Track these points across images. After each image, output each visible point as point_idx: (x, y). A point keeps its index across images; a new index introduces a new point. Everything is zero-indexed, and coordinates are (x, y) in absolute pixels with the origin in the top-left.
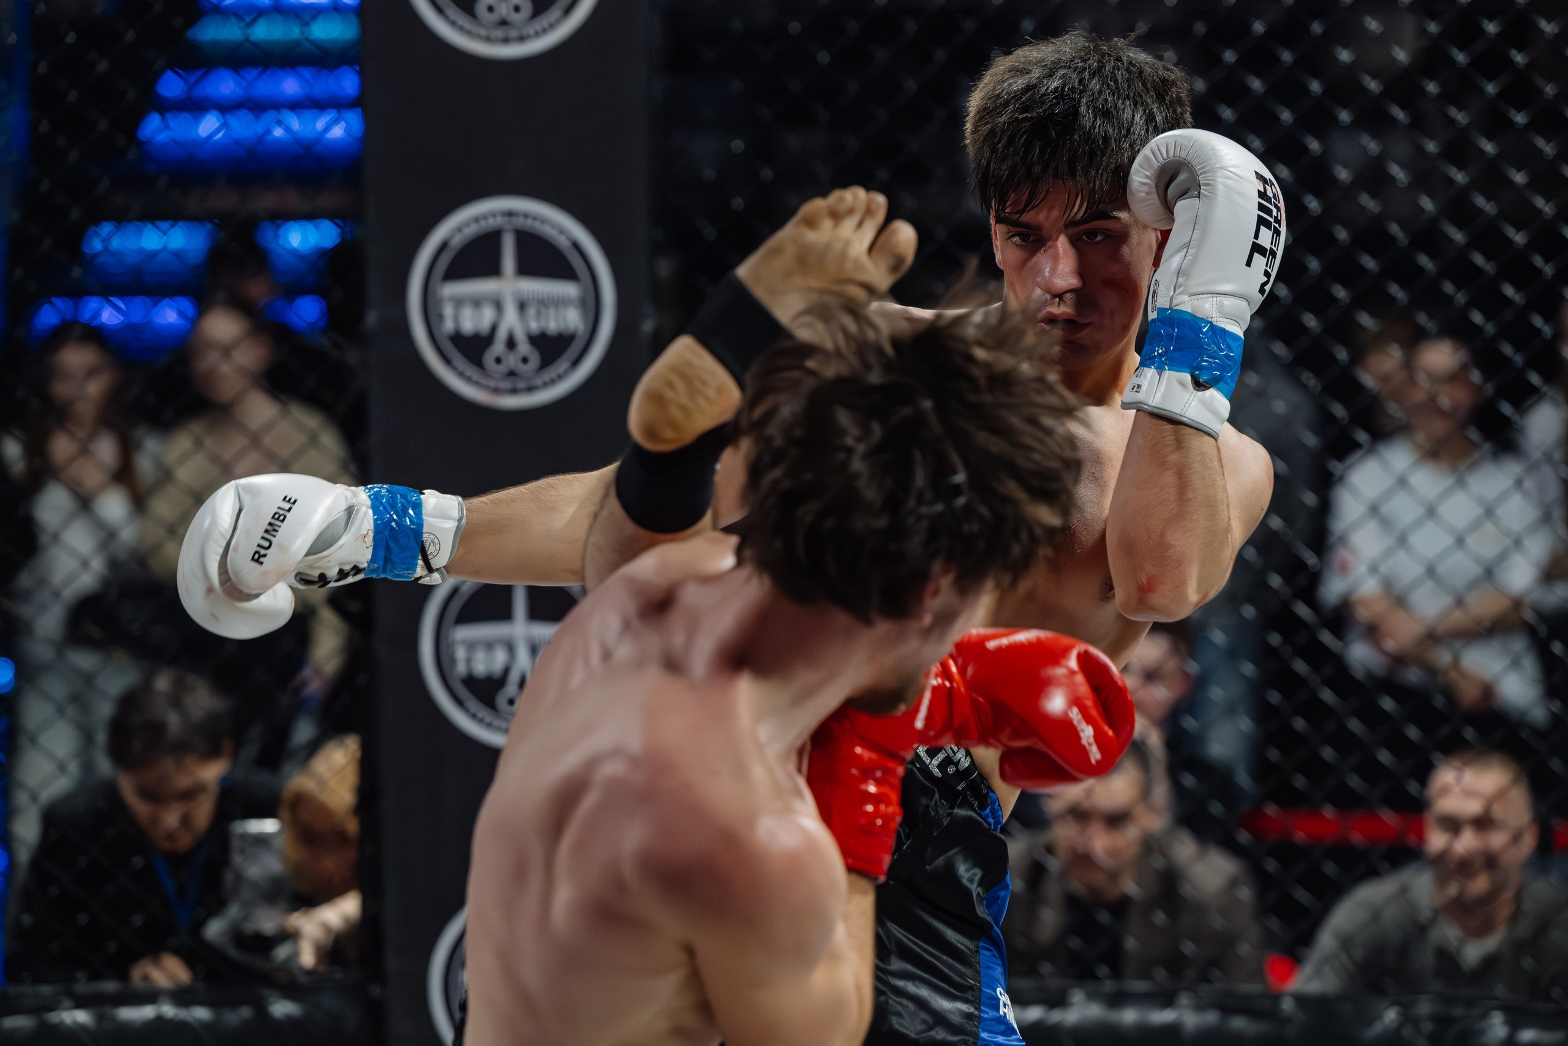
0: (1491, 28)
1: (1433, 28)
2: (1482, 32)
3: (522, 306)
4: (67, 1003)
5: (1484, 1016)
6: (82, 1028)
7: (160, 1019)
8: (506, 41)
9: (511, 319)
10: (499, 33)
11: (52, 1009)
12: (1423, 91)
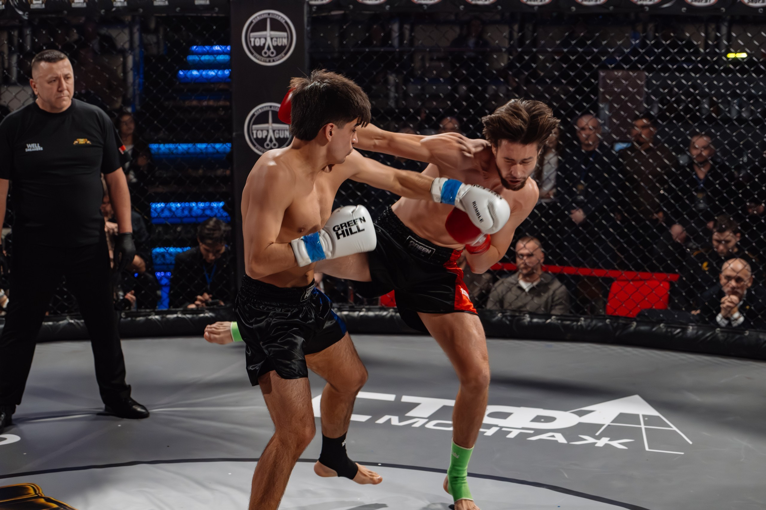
0: (527, 58)
1: (511, 57)
2: (525, 59)
3: (274, 131)
4: (154, 313)
5: (524, 316)
6: (157, 319)
7: (178, 317)
8: (270, 61)
9: (271, 133)
10: (268, 60)
11: (150, 315)
12: (509, 73)
